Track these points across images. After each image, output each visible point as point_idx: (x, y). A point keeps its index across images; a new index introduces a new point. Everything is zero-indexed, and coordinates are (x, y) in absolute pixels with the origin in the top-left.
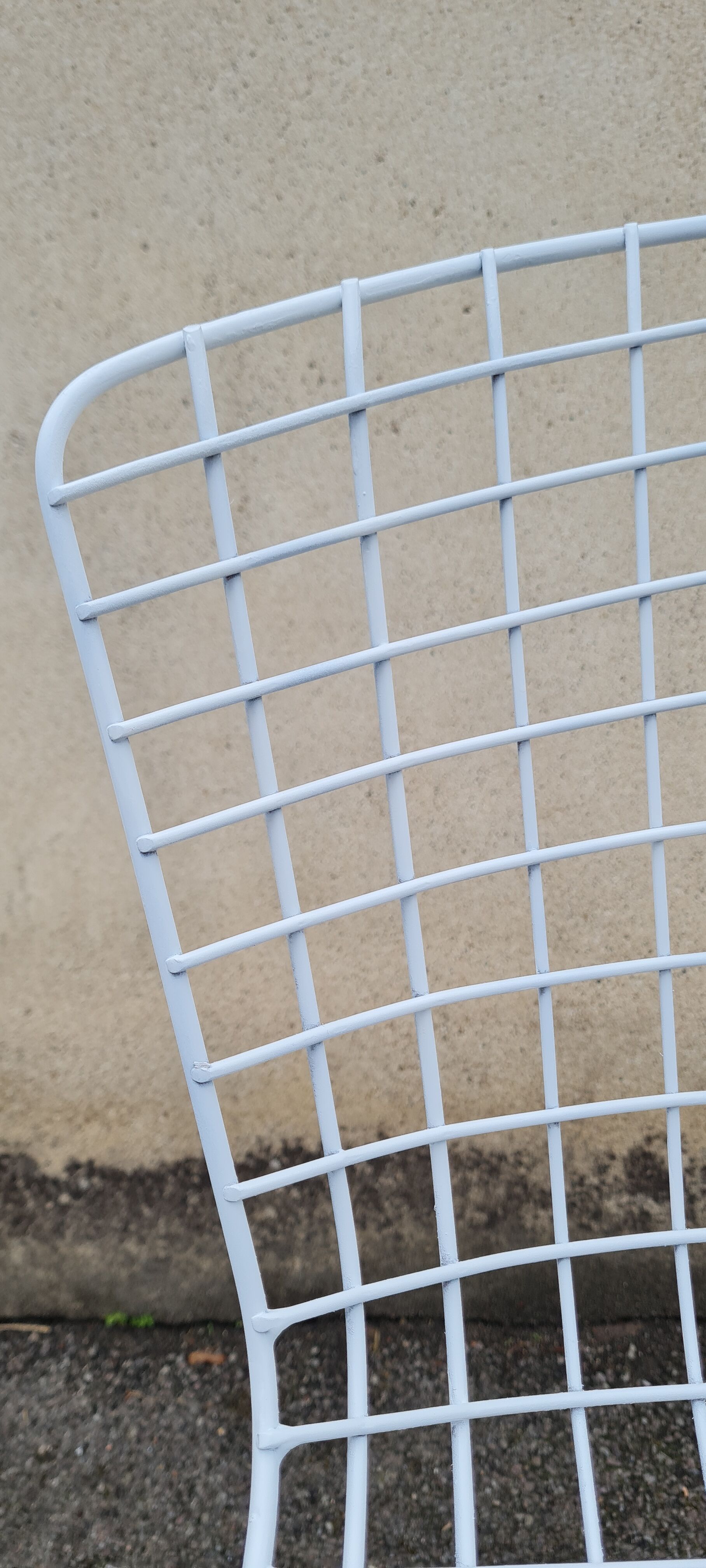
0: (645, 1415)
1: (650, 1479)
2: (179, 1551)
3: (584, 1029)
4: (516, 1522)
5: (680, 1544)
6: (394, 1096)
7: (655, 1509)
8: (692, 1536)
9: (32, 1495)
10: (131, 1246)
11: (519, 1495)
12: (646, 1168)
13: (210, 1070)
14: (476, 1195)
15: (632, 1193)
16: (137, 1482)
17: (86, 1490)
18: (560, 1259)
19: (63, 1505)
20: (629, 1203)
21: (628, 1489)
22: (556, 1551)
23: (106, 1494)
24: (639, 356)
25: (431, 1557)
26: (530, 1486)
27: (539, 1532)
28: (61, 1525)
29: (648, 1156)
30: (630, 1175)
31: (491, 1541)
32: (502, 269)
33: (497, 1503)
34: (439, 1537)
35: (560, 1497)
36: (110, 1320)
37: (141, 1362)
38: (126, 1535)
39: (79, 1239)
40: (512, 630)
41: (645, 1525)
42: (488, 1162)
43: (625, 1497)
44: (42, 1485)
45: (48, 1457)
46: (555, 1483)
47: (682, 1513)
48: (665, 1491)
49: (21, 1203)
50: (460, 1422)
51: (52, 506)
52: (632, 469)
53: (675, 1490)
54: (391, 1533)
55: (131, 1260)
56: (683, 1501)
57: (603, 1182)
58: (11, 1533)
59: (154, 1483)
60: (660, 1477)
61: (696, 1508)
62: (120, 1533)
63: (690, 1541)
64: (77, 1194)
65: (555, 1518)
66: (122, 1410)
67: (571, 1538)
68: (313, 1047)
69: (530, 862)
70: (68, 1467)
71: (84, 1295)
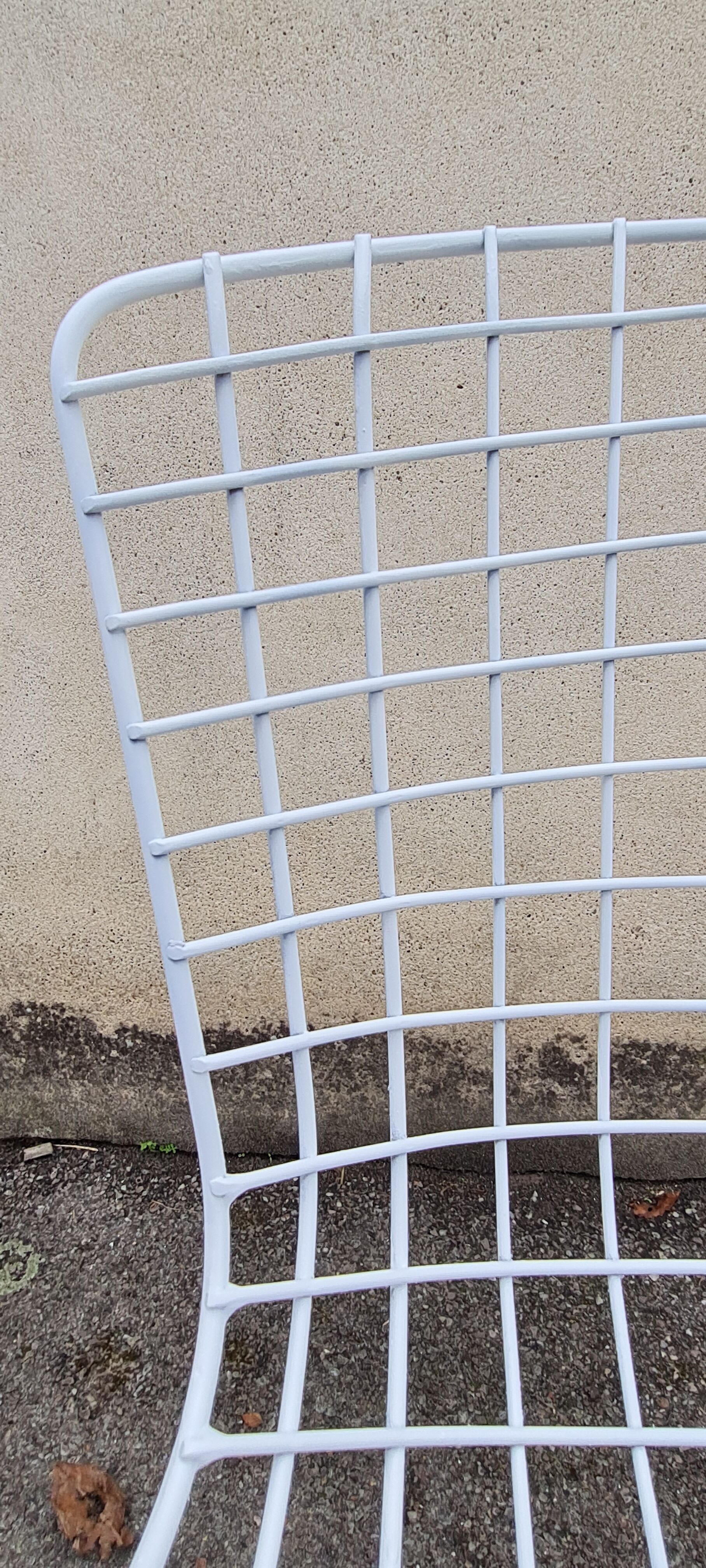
0: (542, 1246)
1: (544, 1296)
2: (180, 1328)
3: (515, 951)
4: (439, 1323)
5: (565, 1349)
6: (367, 993)
7: (547, 1320)
8: (574, 1343)
9: (73, 1276)
10: (162, 1092)
11: (443, 1302)
12: (555, 1060)
13: (184, 949)
14: (424, 1071)
15: (544, 1078)
16: (153, 1272)
17: (114, 1275)
18: (497, 1141)
19: (96, 1286)
20: (540, 1084)
21: (527, 1304)
22: (469, 1349)
23: (128, 1280)
24: (620, 334)
25: (373, 1346)
26: (451, 1296)
27: (457, 1332)
28: (92, 1301)
29: (557, 1050)
30: (542, 1064)
31: (420, 1337)
32: (502, 248)
33: (426, 1307)
34: (379, 1331)
35: (474, 1305)
36: (143, 1147)
37: (163, 1179)
38: (141, 1312)
39: (123, 1085)
40: (491, 572)
41: (538, 1332)
42: (434, 1047)
43: (523, 1309)
44: (81, 1269)
45: (88, 1247)
46: (471, 1294)
47: (568, 1325)
48: (555, 1307)
49: (82, 1054)
50: (399, 1285)
51: (64, 402)
52: (607, 436)
53: (563, 1306)
54: (342, 1325)
55: (162, 1103)
56: (568, 1315)
57: (521, 1068)
58: (54, 1305)
59: (166, 1273)
60: (552, 1295)
61: (578, 1321)
62: (137, 1310)
63: (572, 1348)
64: (123, 1051)
65: (469, 1322)
66: (147, 1215)
67: (481, 1339)
68: (285, 935)
69: (494, 785)
70: (102, 1256)
71: (124, 1127)
